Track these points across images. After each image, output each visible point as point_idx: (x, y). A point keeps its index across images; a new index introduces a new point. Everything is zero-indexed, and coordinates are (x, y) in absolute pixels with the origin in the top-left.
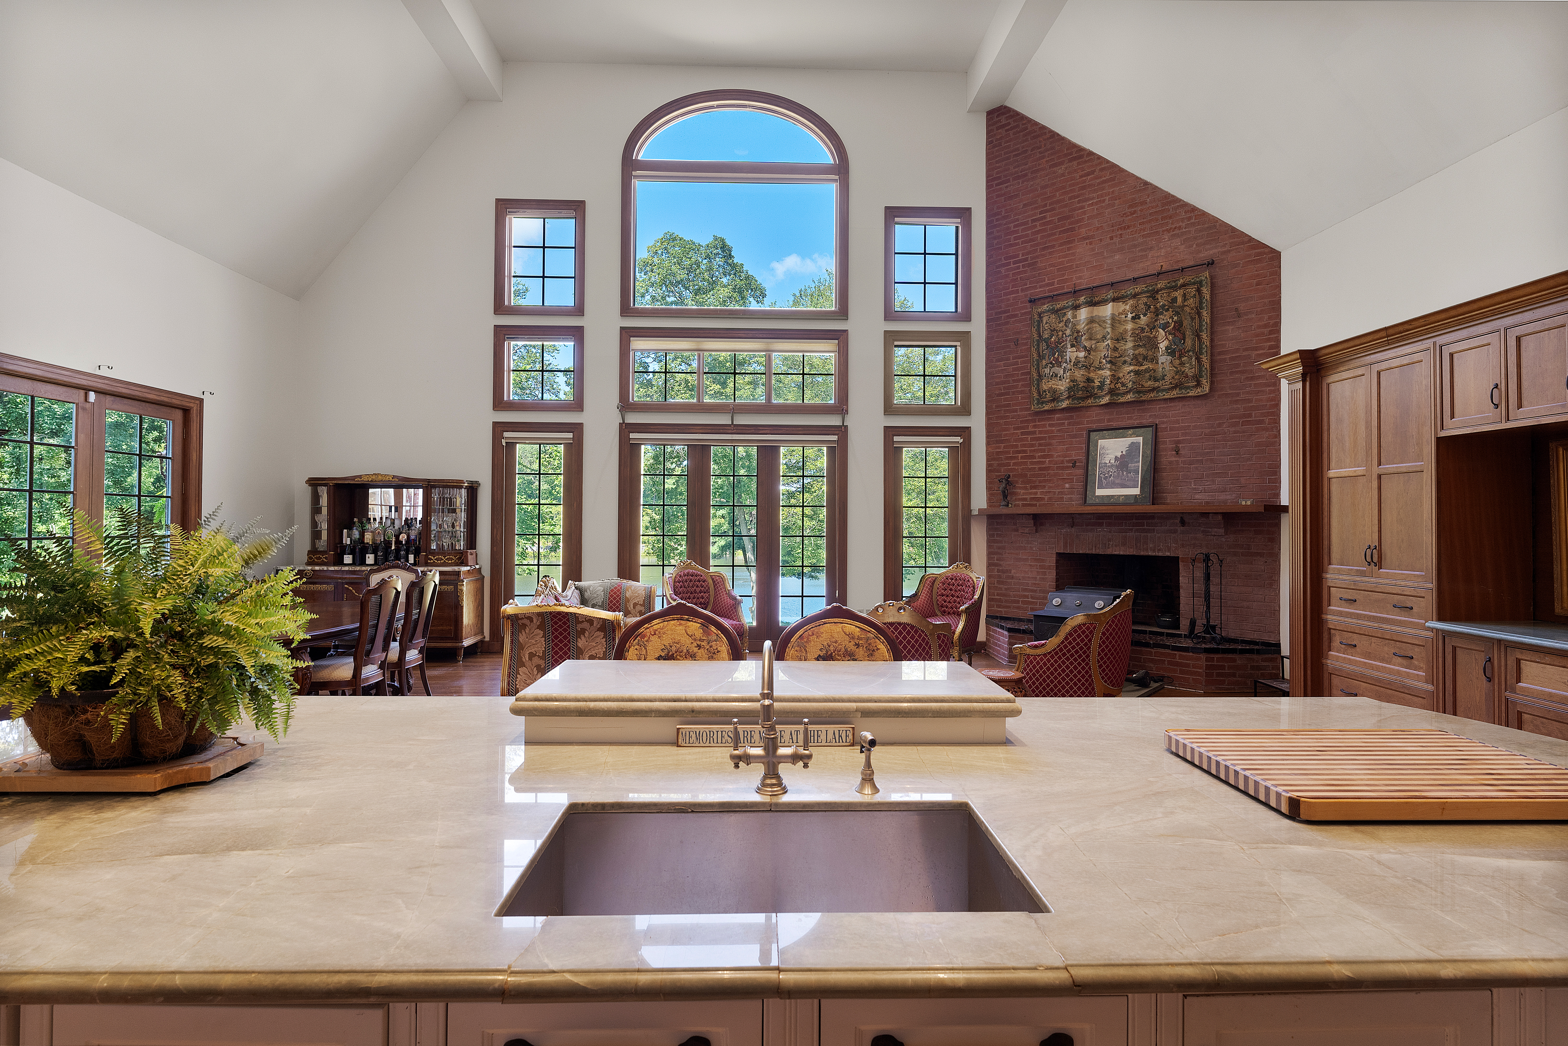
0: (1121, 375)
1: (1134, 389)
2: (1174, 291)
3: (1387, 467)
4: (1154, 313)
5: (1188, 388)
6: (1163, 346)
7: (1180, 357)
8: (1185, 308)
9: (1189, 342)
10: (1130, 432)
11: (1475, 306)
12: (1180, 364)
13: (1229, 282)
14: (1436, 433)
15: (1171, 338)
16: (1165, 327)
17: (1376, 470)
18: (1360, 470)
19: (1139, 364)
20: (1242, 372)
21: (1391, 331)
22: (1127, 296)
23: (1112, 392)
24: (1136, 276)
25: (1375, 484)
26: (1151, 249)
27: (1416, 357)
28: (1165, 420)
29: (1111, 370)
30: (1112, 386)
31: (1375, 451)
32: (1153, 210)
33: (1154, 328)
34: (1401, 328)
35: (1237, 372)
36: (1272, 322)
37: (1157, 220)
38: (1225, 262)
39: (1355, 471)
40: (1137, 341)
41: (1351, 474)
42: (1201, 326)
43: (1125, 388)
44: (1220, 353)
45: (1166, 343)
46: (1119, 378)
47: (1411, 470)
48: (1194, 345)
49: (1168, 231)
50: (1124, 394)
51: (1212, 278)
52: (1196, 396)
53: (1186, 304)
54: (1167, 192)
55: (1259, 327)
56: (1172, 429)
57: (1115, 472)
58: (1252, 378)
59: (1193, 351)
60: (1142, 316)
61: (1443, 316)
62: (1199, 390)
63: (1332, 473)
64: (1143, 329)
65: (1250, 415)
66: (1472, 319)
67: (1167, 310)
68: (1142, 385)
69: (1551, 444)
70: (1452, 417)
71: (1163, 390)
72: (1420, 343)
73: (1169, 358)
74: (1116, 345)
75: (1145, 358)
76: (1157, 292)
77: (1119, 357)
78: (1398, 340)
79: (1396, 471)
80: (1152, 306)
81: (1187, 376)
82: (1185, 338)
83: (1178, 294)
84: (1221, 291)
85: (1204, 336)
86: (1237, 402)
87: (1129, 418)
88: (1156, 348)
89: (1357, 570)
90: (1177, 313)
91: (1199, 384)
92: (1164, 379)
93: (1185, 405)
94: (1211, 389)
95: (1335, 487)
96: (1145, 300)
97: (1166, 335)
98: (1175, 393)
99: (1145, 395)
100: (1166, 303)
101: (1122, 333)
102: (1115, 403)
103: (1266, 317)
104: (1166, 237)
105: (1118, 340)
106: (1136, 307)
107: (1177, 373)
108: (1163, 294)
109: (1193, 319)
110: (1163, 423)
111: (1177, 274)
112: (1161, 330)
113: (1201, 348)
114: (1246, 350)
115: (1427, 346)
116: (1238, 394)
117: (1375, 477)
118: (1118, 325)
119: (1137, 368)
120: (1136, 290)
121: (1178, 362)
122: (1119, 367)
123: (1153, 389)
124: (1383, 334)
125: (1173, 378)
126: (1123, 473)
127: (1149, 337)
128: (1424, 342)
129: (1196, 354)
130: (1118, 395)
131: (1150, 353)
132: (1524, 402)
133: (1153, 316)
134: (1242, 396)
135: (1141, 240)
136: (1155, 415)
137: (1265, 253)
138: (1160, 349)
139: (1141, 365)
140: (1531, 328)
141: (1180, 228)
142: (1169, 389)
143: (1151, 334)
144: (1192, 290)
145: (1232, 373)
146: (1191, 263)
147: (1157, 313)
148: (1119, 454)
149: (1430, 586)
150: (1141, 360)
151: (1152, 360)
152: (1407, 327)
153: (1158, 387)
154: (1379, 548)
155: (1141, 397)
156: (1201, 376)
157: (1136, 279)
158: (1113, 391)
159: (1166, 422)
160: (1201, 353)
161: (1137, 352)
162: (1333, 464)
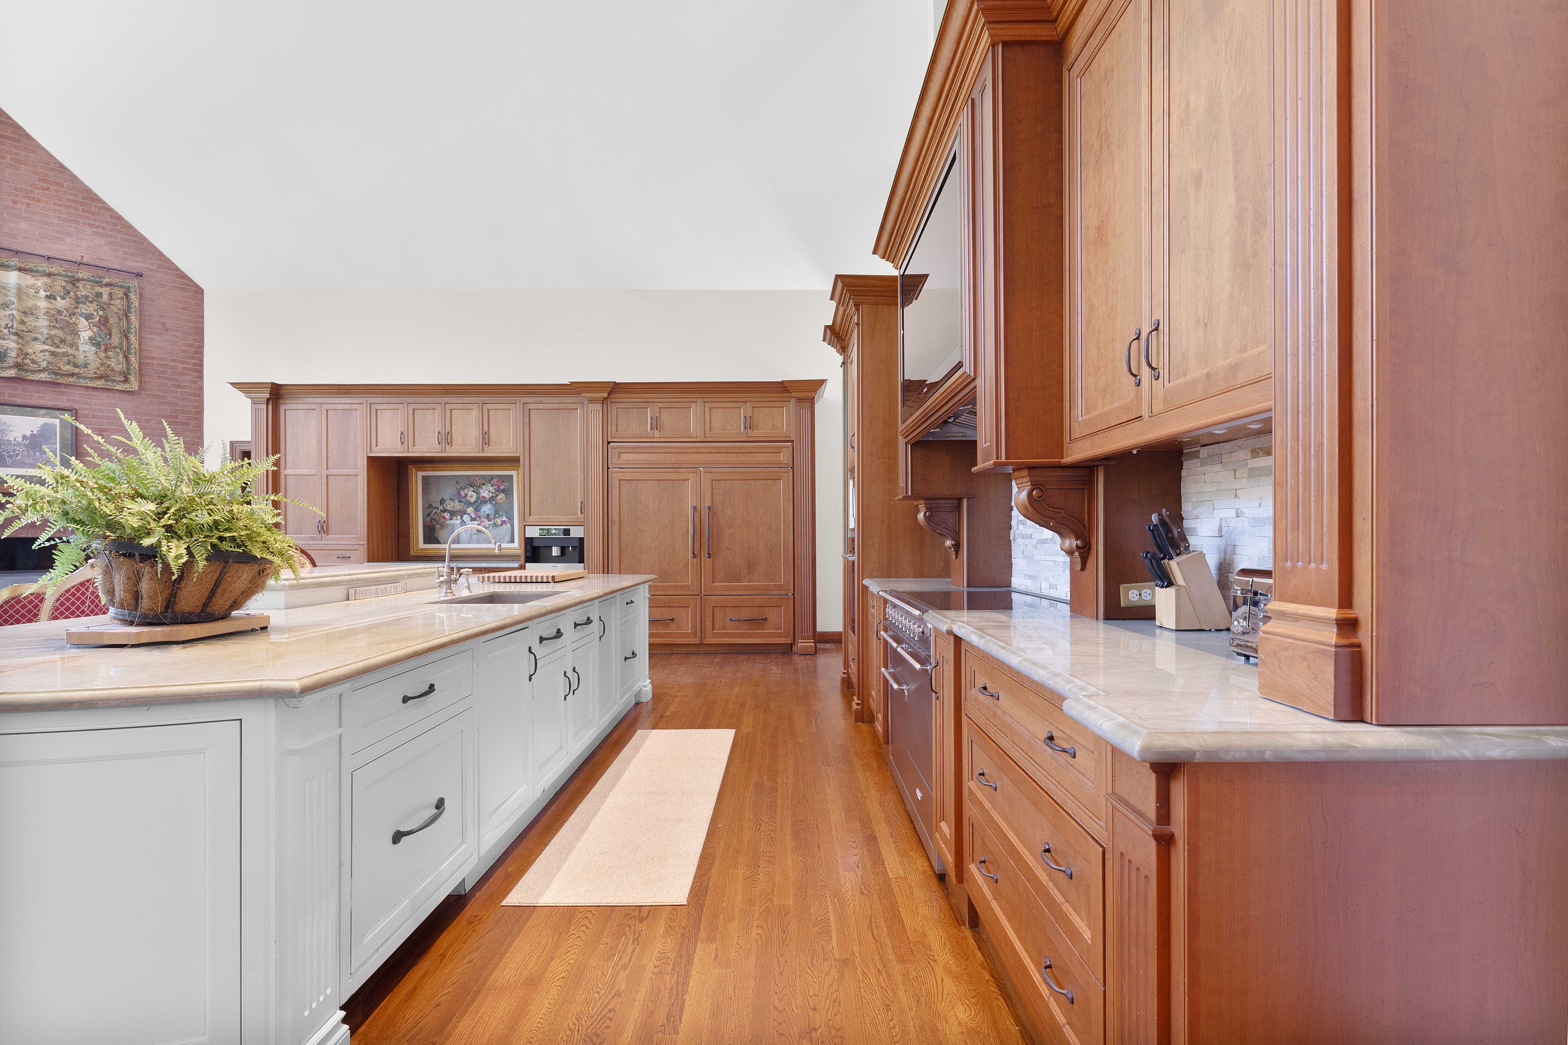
0: (30, 351)
1: (50, 369)
2: (99, 286)
3: (331, 471)
4: (74, 300)
5: (114, 381)
6: (85, 335)
7: (106, 351)
8: (111, 307)
9: (115, 339)
10: (43, 412)
11: (395, 388)
12: (106, 357)
13: (156, 297)
14: (367, 453)
15: (95, 329)
16: (88, 317)
17: (325, 472)
18: (312, 472)
19: (55, 345)
20: (169, 379)
21: (342, 387)
22: (37, 271)
23: (18, 366)
24: (50, 255)
25: (324, 481)
26: (69, 234)
27: (354, 406)
28: (87, 407)
29: (17, 342)
30: (19, 360)
31: (324, 460)
32: (72, 198)
33: (74, 314)
34: (349, 387)
35: (164, 378)
36: (196, 344)
37: (77, 209)
38: (153, 279)
39: (308, 472)
40: (53, 322)
41: (305, 474)
42: (129, 328)
43: (37, 366)
44: (147, 358)
45: (89, 333)
46: (27, 354)
47: (350, 474)
48: (121, 343)
49: (91, 226)
50: (35, 371)
51: (141, 288)
52: (124, 391)
53: (112, 302)
54: (89, 188)
55: (185, 345)
56: (94, 417)
57: (23, 451)
58: (178, 386)
59: (121, 349)
60: (58, 298)
61: (376, 388)
62: (127, 386)
63: (288, 471)
64: (60, 312)
65: (177, 417)
66: (391, 393)
67: (91, 302)
68: (59, 368)
69: (409, 467)
70: (377, 446)
71: (85, 378)
72: (357, 398)
73: (94, 348)
74: (24, 319)
75: (63, 341)
76: (78, 280)
77: (28, 332)
78: (344, 393)
79: (340, 473)
80: (72, 293)
81: (113, 370)
82: (111, 334)
83: (105, 291)
84: (148, 303)
85: (133, 338)
86: (164, 403)
87: (39, 398)
88: (76, 334)
89: (310, 537)
90: (103, 309)
91: (126, 380)
92: (87, 368)
93: (109, 397)
94: (140, 387)
95: (290, 481)
96: (64, 284)
97: (89, 325)
98: (100, 383)
99: (62, 378)
100: (90, 295)
101: (31, 308)
102: (23, 379)
103: (191, 338)
104: (88, 230)
105: (25, 313)
106: (51, 287)
107: (102, 364)
108: (86, 284)
109: (120, 319)
110: (84, 409)
111: (101, 271)
112: (83, 320)
113: (129, 348)
114: (173, 361)
115: (362, 402)
116: (165, 397)
117: (324, 476)
118: (25, 298)
119: (53, 349)
120: (52, 270)
121: (103, 355)
122: (28, 342)
123: (73, 375)
124: (337, 388)
125: (98, 368)
126: (35, 454)
127: (68, 322)
128: (360, 399)
129: (124, 353)
130: (27, 371)
131: (68, 338)
132: (416, 444)
133: (74, 303)
134: (169, 400)
135: (56, 221)
136: (74, 400)
137: (190, 285)
138: (82, 338)
139: (58, 347)
140: (420, 406)
141: (104, 228)
142: (93, 378)
143: (71, 319)
144: (120, 293)
145: (159, 378)
146: (117, 267)
147: (77, 301)
148: (28, 433)
149: (363, 543)
150: (57, 342)
151: (71, 345)
152: (353, 388)
153: (79, 374)
154: (327, 522)
155: (58, 379)
156: (129, 374)
157: (49, 258)
158: (20, 366)
159: (88, 409)
160: (130, 353)
161: (52, 333)
162: (288, 466)
